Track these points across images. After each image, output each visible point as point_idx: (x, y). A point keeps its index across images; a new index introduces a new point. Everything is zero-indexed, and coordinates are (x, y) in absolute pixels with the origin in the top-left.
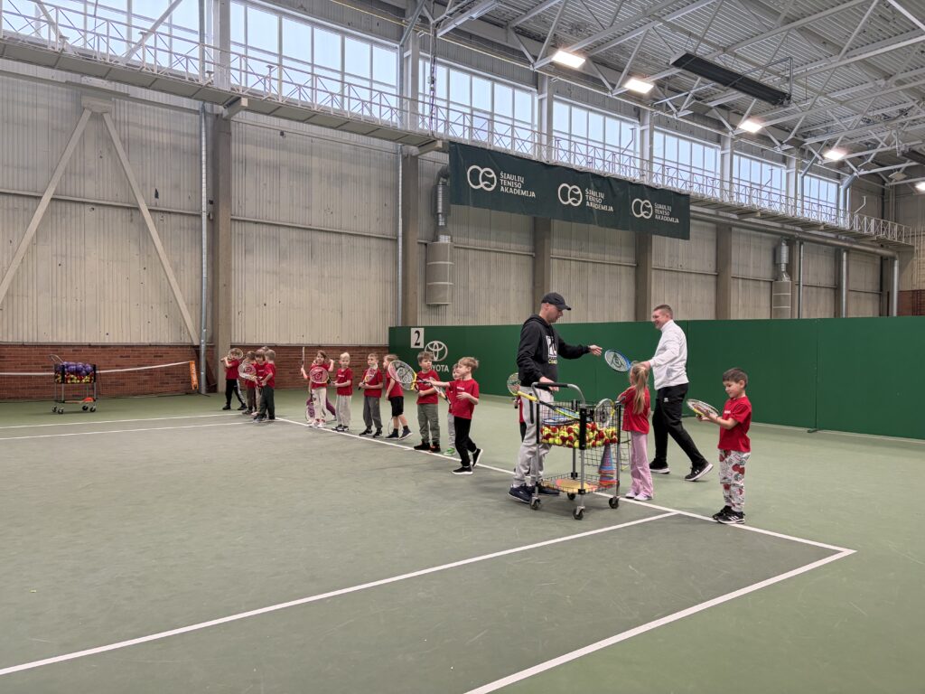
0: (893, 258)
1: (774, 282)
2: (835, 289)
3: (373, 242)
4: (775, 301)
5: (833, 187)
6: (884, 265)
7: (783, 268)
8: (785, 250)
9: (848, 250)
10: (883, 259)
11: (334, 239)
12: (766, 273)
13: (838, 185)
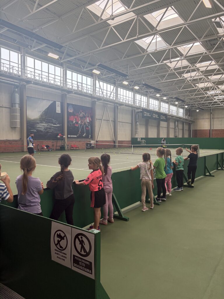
0: (191, 124)
1: (175, 129)
2: (183, 129)
3: (129, 124)
4: (175, 132)
5: (182, 110)
6: (189, 125)
7: (176, 126)
8: (176, 123)
9: (185, 122)
10: (189, 124)
11: (125, 123)
12: (174, 127)
13: (183, 110)
